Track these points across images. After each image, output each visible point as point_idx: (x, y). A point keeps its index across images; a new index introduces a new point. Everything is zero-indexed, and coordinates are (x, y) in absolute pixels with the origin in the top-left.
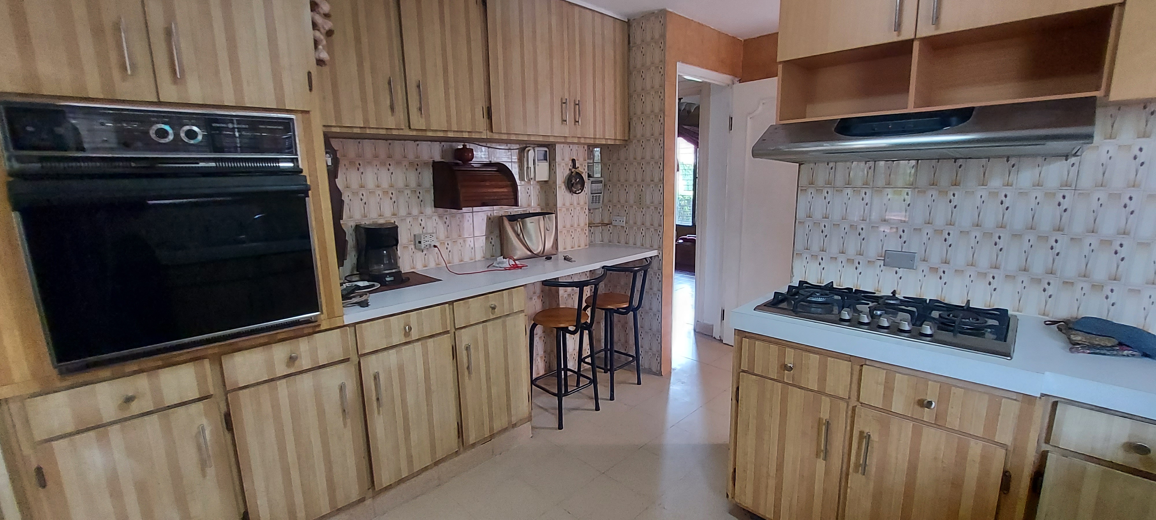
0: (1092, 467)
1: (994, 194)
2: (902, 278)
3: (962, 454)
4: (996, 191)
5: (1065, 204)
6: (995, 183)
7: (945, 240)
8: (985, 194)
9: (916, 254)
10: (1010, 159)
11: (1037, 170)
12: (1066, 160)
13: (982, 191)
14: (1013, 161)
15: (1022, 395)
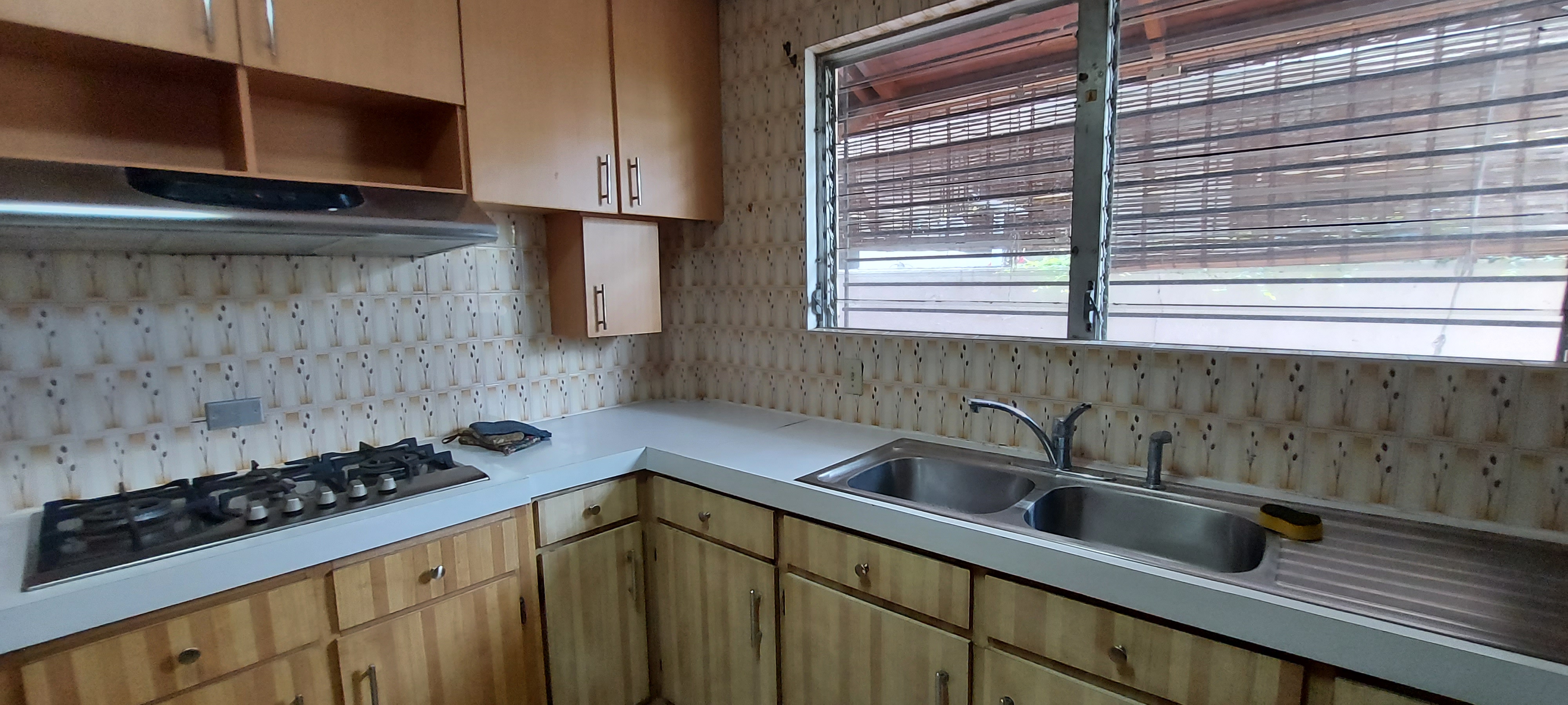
0: (570, 546)
1: (347, 303)
2: (246, 442)
3: (480, 610)
4: (349, 298)
5: (422, 309)
6: (347, 288)
7: (299, 371)
8: (336, 302)
9: (261, 399)
10: (356, 257)
11: (387, 273)
12: (413, 261)
13: (331, 300)
14: (360, 260)
15: (514, 510)
